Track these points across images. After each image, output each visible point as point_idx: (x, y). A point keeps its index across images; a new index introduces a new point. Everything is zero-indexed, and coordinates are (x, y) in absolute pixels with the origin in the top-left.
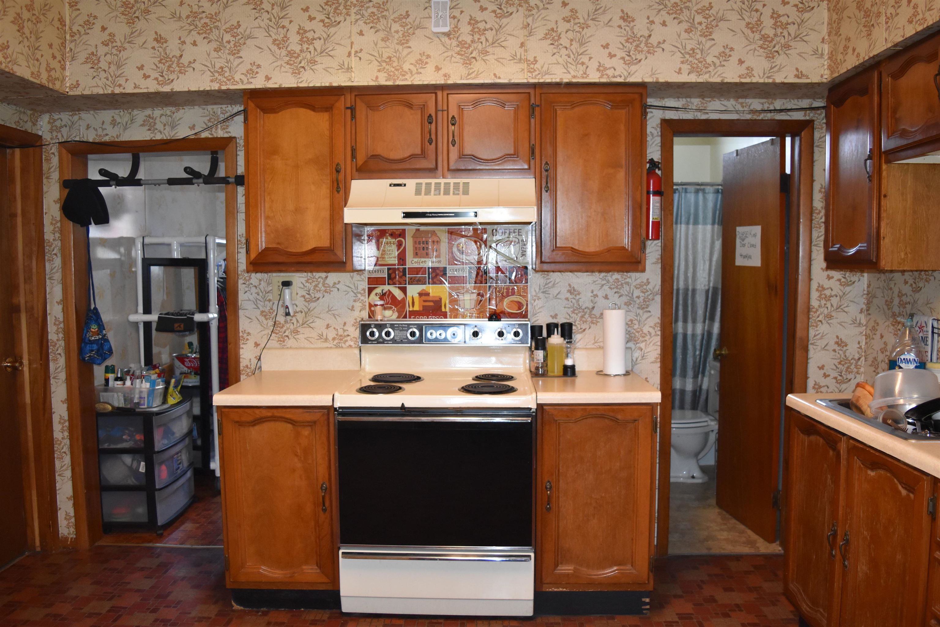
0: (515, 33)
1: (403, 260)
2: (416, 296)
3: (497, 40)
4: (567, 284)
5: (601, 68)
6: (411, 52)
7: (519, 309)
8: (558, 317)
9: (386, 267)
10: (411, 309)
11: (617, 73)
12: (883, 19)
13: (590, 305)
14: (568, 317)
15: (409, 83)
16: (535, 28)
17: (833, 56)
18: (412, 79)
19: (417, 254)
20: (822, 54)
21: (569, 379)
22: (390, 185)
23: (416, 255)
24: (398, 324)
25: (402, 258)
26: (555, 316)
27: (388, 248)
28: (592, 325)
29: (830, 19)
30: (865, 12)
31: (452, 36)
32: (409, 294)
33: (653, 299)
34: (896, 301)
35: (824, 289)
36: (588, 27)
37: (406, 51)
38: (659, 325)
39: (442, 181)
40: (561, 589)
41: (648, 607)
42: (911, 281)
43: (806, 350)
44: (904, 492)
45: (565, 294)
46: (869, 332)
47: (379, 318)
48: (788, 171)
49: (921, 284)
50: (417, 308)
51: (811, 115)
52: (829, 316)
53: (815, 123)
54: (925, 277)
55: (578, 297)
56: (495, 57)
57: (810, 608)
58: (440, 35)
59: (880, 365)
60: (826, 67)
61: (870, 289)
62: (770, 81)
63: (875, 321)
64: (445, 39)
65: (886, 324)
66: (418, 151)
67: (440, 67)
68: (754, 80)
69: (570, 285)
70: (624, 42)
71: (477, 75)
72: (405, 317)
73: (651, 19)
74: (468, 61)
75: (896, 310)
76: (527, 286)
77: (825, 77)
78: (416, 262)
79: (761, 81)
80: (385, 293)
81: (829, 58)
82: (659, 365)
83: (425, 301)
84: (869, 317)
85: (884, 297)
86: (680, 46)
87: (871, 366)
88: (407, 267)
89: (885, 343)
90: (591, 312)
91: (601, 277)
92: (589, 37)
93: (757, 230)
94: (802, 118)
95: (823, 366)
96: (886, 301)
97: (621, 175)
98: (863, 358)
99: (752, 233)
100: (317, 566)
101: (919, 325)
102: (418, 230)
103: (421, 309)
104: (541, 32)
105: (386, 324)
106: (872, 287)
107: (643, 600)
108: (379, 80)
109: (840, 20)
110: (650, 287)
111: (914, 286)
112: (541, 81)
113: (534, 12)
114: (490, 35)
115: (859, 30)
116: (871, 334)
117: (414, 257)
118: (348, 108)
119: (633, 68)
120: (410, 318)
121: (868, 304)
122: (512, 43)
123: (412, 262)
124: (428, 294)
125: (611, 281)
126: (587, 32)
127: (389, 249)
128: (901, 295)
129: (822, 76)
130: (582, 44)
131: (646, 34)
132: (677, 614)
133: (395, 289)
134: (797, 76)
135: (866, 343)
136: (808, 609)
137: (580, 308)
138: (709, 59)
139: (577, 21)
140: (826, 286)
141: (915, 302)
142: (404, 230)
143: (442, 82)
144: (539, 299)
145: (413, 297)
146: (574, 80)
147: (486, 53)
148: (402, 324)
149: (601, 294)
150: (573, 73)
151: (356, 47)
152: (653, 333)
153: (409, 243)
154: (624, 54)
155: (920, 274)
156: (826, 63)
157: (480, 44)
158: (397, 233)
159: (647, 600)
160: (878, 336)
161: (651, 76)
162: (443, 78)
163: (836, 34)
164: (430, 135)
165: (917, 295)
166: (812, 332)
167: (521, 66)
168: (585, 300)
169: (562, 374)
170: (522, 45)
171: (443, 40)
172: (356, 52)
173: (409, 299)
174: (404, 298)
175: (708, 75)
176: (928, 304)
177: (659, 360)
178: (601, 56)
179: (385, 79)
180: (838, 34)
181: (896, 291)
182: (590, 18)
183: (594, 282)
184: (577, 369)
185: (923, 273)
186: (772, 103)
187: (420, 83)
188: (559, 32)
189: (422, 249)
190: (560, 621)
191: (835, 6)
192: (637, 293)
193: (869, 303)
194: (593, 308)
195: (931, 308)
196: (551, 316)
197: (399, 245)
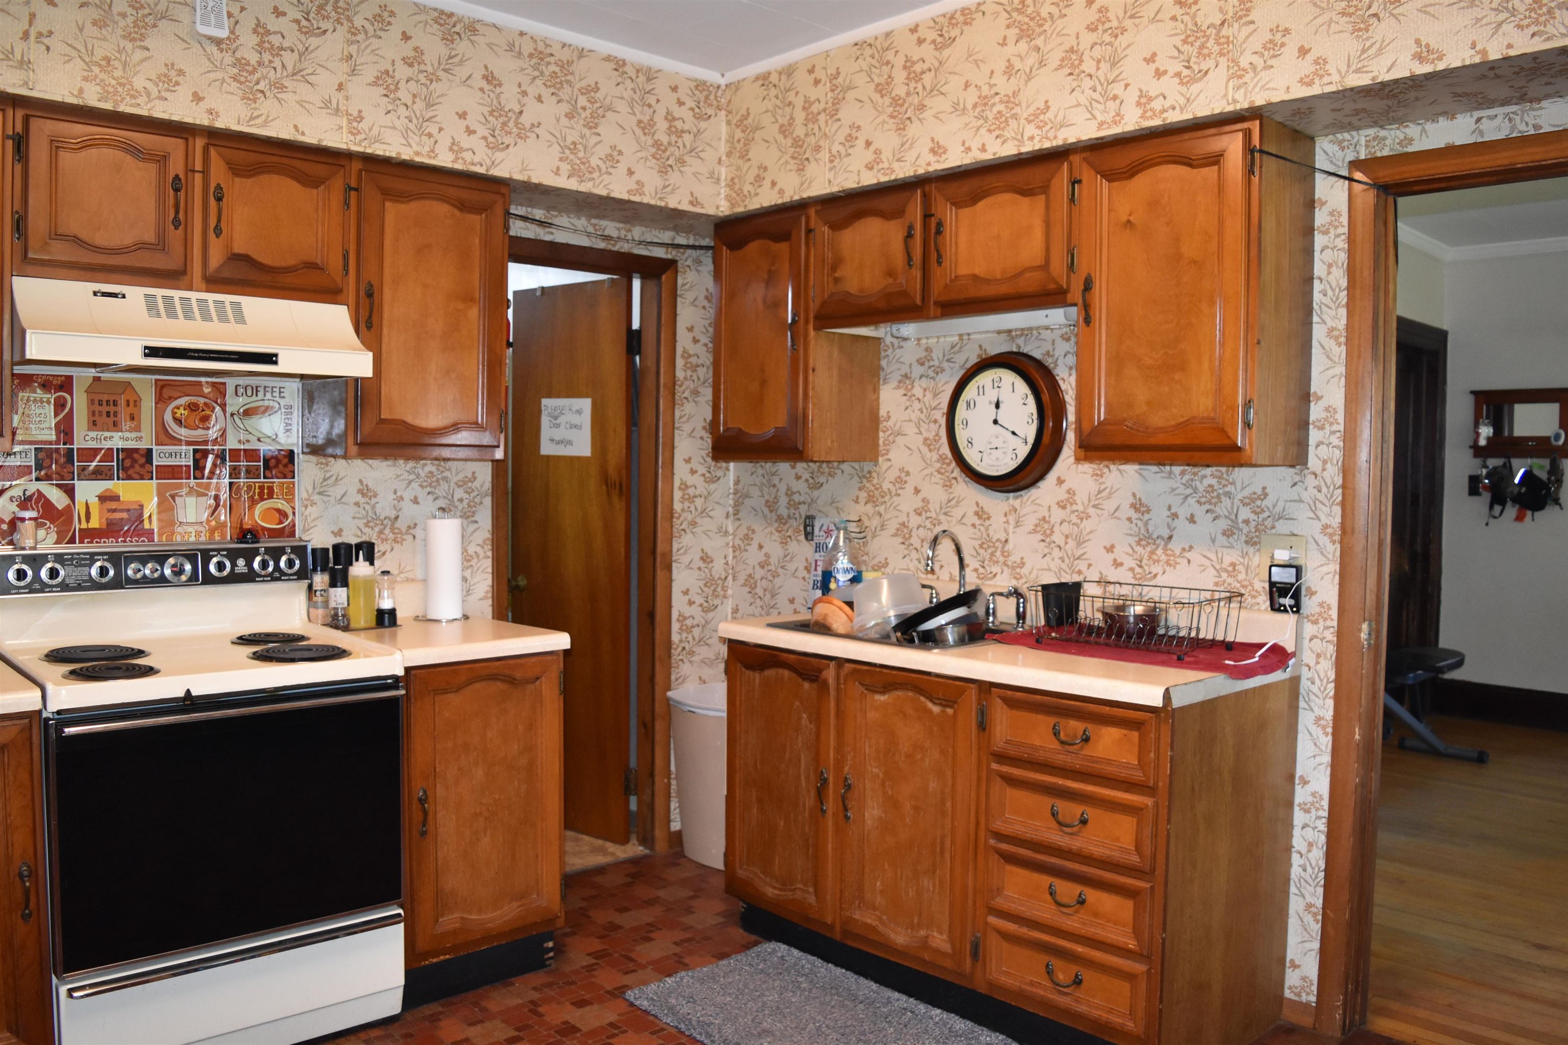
0: (329, 65)
1: (66, 434)
2: (94, 501)
3: (301, 71)
4: (357, 481)
5: (454, 147)
6: (149, 58)
7: (281, 522)
8: (344, 533)
9: (33, 447)
10: (84, 525)
11: (476, 159)
12: (824, 155)
13: (393, 514)
14: (359, 533)
15: (144, 112)
16: (362, 64)
17: (734, 183)
18: (149, 106)
19: (95, 423)
20: (718, 179)
21: (387, 631)
22: (95, 294)
23: (93, 425)
24: (72, 554)
25: (65, 430)
26: (339, 533)
27: (35, 409)
28: (396, 546)
29: (731, 136)
30: (794, 140)
31: (224, 46)
32: (80, 497)
33: (481, 503)
34: (783, 501)
35: (687, 487)
36: (438, 80)
37: (139, 55)
38: (489, 542)
39: (193, 295)
40: (442, 958)
41: (551, 954)
42: (806, 475)
43: (669, 568)
44: (936, 709)
45: (354, 496)
46: (738, 542)
47: (29, 543)
48: (636, 325)
49: (822, 479)
50: (95, 523)
51: (674, 253)
52: (694, 524)
53: (679, 265)
54: (827, 470)
55: (374, 501)
56: (297, 98)
57: (780, 890)
58: (204, 40)
59: (758, 584)
60: (722, 196)
61: (740, 487)
62: (663, 204)
63: (749, 528)
64: (213, 49)
65: (767, 531)
66: (150, 236)
67: (201, 95)
68: (646, 200)
69: (361, 481)
70: (487, 114)
71: (266, 121)
72: (72, 541)
73: (523, 88)
74: (251, 96)
75: (784, 512)
76: (293, 483)
77: (722, 209)
78: (93, 439)
79: (653, 202)
80: (31, 496)
81: (728, 185)
82: (490, 602)
83: (110, 511)
84: (738, 523)
85: (763, 496)
86: (558, 135)
87: (744, 585)
88: (75, 447)
89: (767, 555)
90: (393, 524)
91: (408, 468)
92: (439, 97)
93: (586, 404)
94: (664, 256)
95: (688, 590)
96: (767, 501)
97: (474, 313)
98: (730, 578)
99: (574, 409)
100: (10, 1030)
101: (825, 528)
102: (97, 379)
103: (104, 526)
104: (370, 73)
105: (47, 555)
106: (742, 483)
107: (545, 945)
108: (85, 95)
109: (748, 142)
110: (477, 484)
111: (811, 481)
112: (369, 151)
113: (361, 37)
114: (289, 59)
115: (783, 160)
116: (742, 545)
117: (89, 430)
118: (8, 137)
119: (499, 156)
120: (81, 542)
121: (735, 505)
122: (326, 81)
123: (84, 438)
124: (116, 498)
125: (422, 474)
126: (437, 88)
127: (38, 412)
128: (790, 493)
129: (718, 207)
130: (429, 105)
131: (517, 108)
132: (589, 955)
133: (50, 487)
134: (691, 203)
135: (735, 557)
136: (776, 892)
137: (378, 518)
138: (594, 161)
139: (422, 67)
140: (689, 484)
141: (813, 501)
142: (69, 379)
143: (206, 123)
144: (313, 504)
145: (87, 503)
146: (418, 159)
147: (282, 88)
148: (78, 554)
149: (408, 495)
150: (416, 148)
151: (40, 25)
152: (482, 554)
153: (79, 403)
154: (486, 133)
155: (820, 467)
156: (722, 191)
157: (272, 71)
158: (55, 382)
159: (551, 944)
160: (755, 544)
161: (521, 171)
162: (206, 116)
163: (742, 157)
164: (177, 212)
165: (816, 493)
166: (675, 546)
167: (337, 120)
168: (384, 506)
169: (373, 623)
170: (340, 87)
171: (208, 50)
172: (40, 34)
173: (80, 507)
174: (69, 506)
175: (591, 183)
176: (833, 502)
177: (490, 595)
178: (456, 129)
179: (97, 97)
180: (744, 156)
181: (783, 488)
182: (442, 67)
183: (398, 476)
184: (399, 615)
185: (824, 465)
186: (630, 230)
187: (165, 116)
188: (397, 78)
189: (104, 414)
190: (440, 1009)
191: (741, 121)
192: (459, 493)
193: (737, 506)
194: (397, 518)
195: (837, 508)
196: (333, 532)
197: (60, 405)
